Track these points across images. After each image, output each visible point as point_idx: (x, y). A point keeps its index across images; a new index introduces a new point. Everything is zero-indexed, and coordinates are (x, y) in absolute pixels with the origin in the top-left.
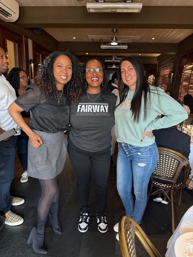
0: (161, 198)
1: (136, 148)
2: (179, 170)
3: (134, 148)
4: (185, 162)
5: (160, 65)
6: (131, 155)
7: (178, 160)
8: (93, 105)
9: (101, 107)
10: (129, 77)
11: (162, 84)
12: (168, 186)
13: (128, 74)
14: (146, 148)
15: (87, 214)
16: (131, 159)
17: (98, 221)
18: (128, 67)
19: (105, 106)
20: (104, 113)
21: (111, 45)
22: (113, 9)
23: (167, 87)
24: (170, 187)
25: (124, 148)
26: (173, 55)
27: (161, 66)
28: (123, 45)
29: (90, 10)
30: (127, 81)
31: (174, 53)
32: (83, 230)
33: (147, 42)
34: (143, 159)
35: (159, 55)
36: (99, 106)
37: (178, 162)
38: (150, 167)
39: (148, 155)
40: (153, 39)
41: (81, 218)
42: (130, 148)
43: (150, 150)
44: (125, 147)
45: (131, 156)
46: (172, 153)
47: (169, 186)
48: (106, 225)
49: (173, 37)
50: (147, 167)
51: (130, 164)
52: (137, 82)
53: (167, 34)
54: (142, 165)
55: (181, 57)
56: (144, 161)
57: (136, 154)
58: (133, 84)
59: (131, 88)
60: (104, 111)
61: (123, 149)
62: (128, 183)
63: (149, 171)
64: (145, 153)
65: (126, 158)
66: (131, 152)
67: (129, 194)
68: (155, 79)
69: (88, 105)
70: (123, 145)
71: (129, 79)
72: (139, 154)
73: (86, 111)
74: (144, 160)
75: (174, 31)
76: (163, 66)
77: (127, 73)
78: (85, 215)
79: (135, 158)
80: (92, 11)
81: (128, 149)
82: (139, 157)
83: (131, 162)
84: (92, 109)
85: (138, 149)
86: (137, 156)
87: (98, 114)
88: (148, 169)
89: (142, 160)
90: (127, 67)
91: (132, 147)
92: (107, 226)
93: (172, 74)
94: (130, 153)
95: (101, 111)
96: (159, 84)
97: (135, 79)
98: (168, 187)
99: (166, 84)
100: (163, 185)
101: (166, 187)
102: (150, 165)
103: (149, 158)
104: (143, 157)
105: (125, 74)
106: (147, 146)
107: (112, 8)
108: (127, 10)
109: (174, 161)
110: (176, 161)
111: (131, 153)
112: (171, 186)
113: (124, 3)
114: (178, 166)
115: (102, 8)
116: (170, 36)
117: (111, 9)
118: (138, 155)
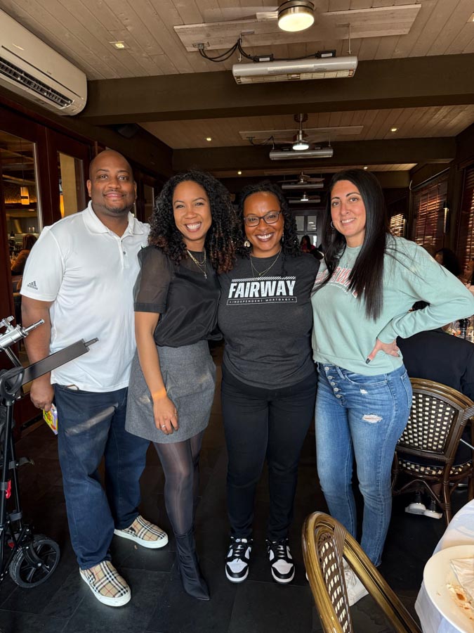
0: (422, 503)
1: (356, 377)
2: (456, 430)
3: (351, 378)
4: (471, 410)
5: (415, 190)
6: (345, 394)
7: (452, 407)
8: (262, 281)
9: (279, 285)
10: (348, 216)
11: (425, 235)
12: (434, 470)
13: (346, 210)
14: (379, 378)
15: (244, 541)
16: (345, 403)
17: (272, 556)
18: (348, 195)
19: (288, 282)
20: (284, 299)
21: (294, 151)
22: (291, 74)
23: (436, 240)
24: (440, 472)
25: (330, 377)
26: (445, 165)
27: (419, 191)
28: (321, 149)
29: (241, 79)
30: (343, 225)
31: (447, 161)
32: (236, 575)
33: (379, 137)
34: (375, 404)
35: (411, 166)
36: (274, 283)
37: (453, 412)
38: (391, 425)
39: (385, 397)
40: (394, 130)
41: (232, 550)
42: (342, 376)
43: (389, 383)
44: (331, 374)
45: (344, 396)
46: (439, 389)
47: (437, 472)
48: (291, 565)
49: (442, 122)
50: (385, 425)
51: (344, 419)
52: (365, 227)
53: (425, 119)
54: (373, 419)
55: (463, 169)
56: (377, 410)
57: (357, 392)
58: (357, 234)
59: (350, 240)
60: (284, 294)
61: (327, 380)
62: (342, 463)
63: (390, 435)
64: (376, 391)
65: (334, 403)
66: (345, 387)
67: (346, 489)
68: (406, 223)
69: (251, 282)
70: (327, 369)
71: (348, 221)
72: (363, 392)
73: (246, 296)
74: (377, 407)
75: (441, 110)
76: (424, 193)
77: (343, 207)
78: (240, 543)
79: (355, 402)
80: (243, 81)
81: (338, 379)
82: (363, 399)
83: (347, 413)
84: (260, 291)
85: (361, 381)
86: (360, 398)
87: (270, 300)
88: (387, 429)
89: (371, 406)
90: (346, 194)
91: (348, 374)
92: (292, 569)
93: (446, 209)
94: (342, 390)
95: (278, 294)
96: (418, 236)
97: (361, 221)
98: (434, 473)
99: (433, 235)
100: (422, 469)
101: (430, 472)
102: (390, 420)
103: (388, 403)
104: (373, 401)
105: (341, 209)
106: (383, 375)
107: (289, 73)
108: (323, 74)
109: (445, 410)
110: (448, 409)
111: (345, 389)
112: (441, 470)
113: (316, 60)
114: (453, 420)
115: (267, 73)
116: (433, 121)
117: (288, 75)
118: (360, 395)
